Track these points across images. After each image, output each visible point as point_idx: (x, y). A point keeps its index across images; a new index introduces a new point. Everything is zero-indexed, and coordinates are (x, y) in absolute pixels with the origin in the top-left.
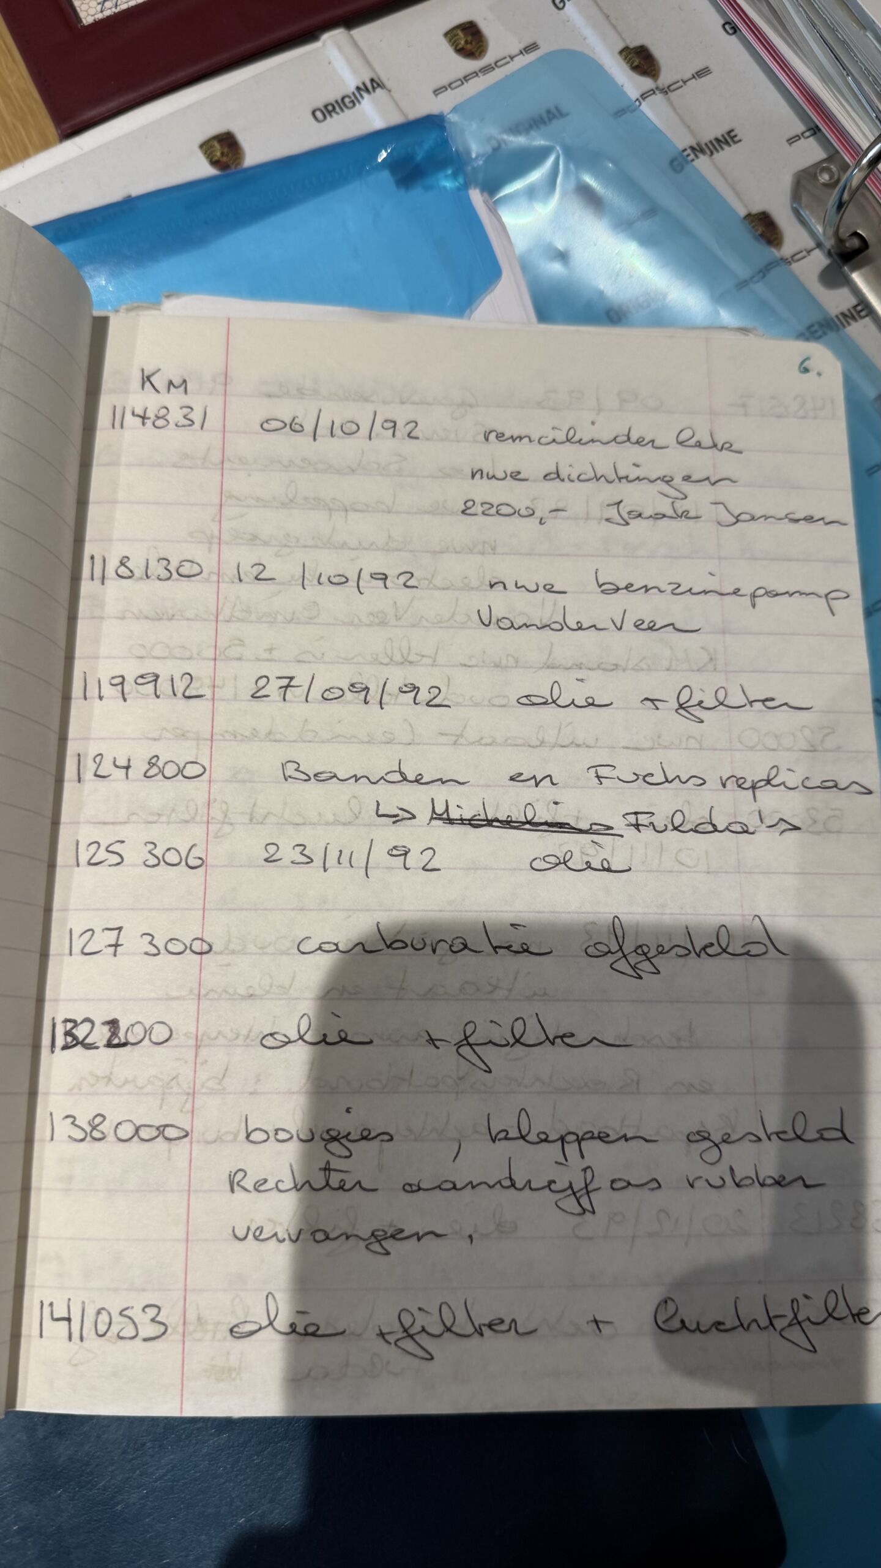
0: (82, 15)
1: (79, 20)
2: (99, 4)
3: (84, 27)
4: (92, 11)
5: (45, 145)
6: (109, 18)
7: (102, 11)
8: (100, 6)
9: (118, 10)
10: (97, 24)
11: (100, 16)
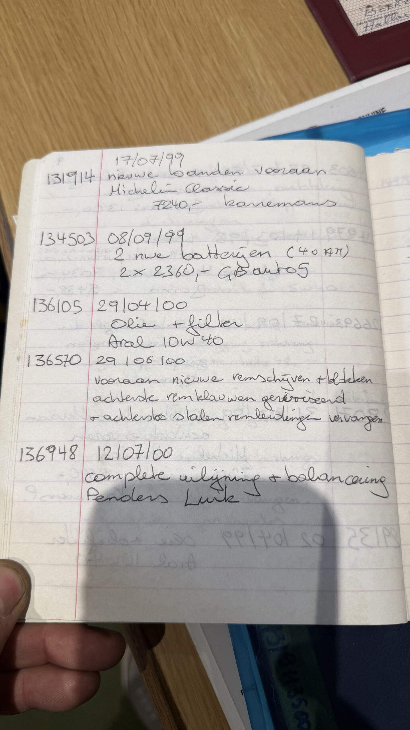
0: (358, 32)
1: (357, 34)
2: (364, 28)
3: (359, 37)
4: (362, 30)
5: (342, 85)
6: (369, 34)
7: (366, 31)
8: (365, 29)
9: (373, 31)
10: (364, 36)
11: (365, 33)
